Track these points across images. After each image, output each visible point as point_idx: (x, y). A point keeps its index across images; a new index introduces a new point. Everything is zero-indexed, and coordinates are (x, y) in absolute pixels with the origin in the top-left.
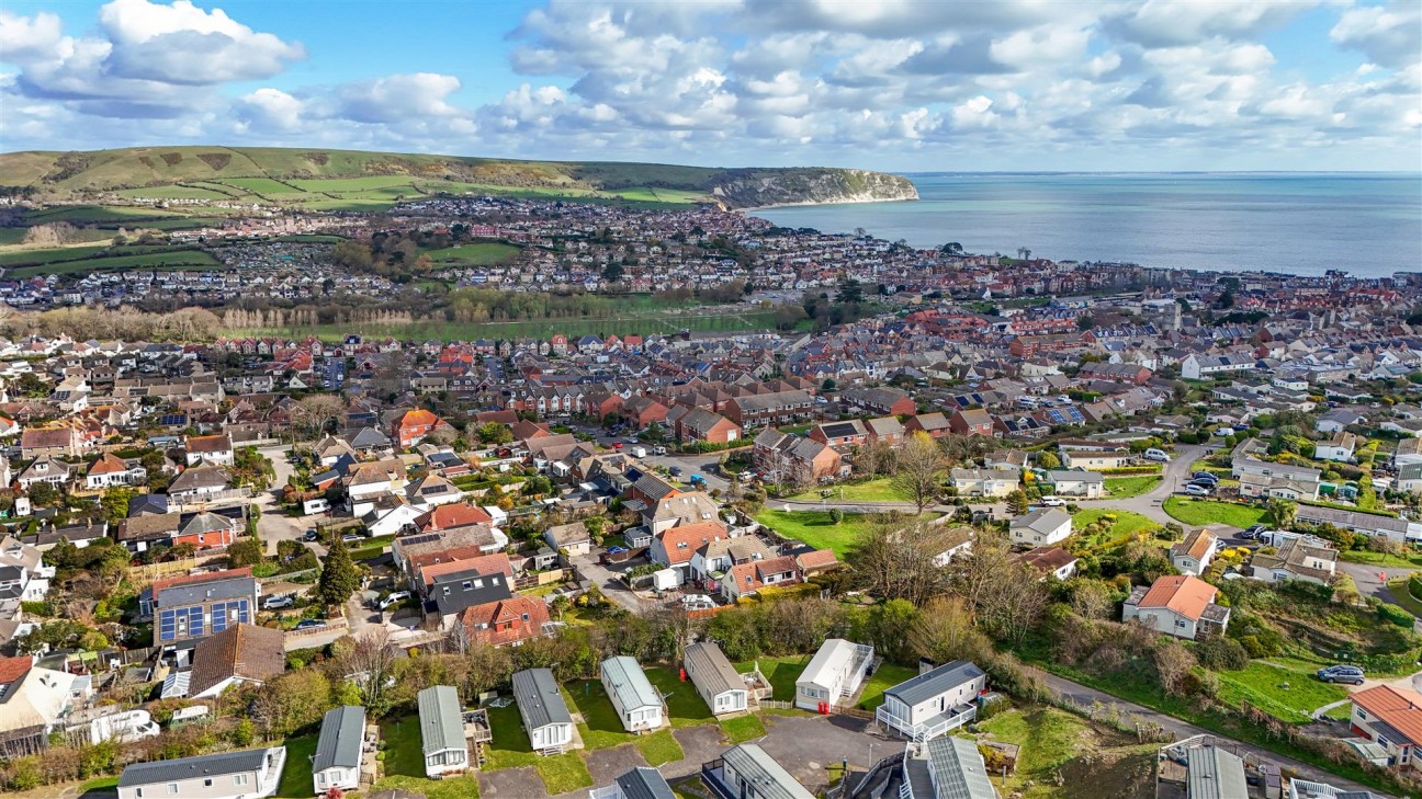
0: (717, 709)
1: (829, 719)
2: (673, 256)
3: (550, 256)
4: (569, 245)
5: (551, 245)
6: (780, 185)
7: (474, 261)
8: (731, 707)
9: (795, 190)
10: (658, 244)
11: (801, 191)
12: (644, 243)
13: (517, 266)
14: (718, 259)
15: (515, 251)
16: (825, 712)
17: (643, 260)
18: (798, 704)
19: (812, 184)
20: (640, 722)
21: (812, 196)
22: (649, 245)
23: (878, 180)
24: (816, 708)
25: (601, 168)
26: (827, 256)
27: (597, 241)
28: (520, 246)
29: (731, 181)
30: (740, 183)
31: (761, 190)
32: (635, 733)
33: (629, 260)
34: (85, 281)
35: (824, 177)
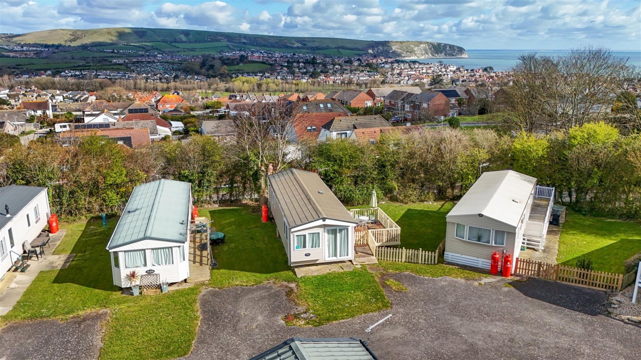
0: (296, 255)
1: (513, 284)
2: (346, 70)
3: (285, 69)
4: (295, 64)
5: (286, 64)
6: (401, 49)
7: (248, 70)
8: (323, 252)
9: (407, 52)
10: (339, 65)
11: (410, 52)
12: (332, 64)
13: (268, 73)
14: (368, 72)
15: (269, 67)
16: (505, 272)
17: (330, 71)
18: (449, 255)
19: (416, 49)
20: (141, 271)
21: (415, 55)
22: (334, 65)
23: (448, 48)
24: (484, 263)
25: (315, 40)
26: (424, 71)
27: (309, 63)
28: (271, 65)
29: (377, 47)
30: (381, 48)
31: (391, 52)
32: (129, 290)
33: (324, 71)
34: (63, 73)
35: (422, 45)
